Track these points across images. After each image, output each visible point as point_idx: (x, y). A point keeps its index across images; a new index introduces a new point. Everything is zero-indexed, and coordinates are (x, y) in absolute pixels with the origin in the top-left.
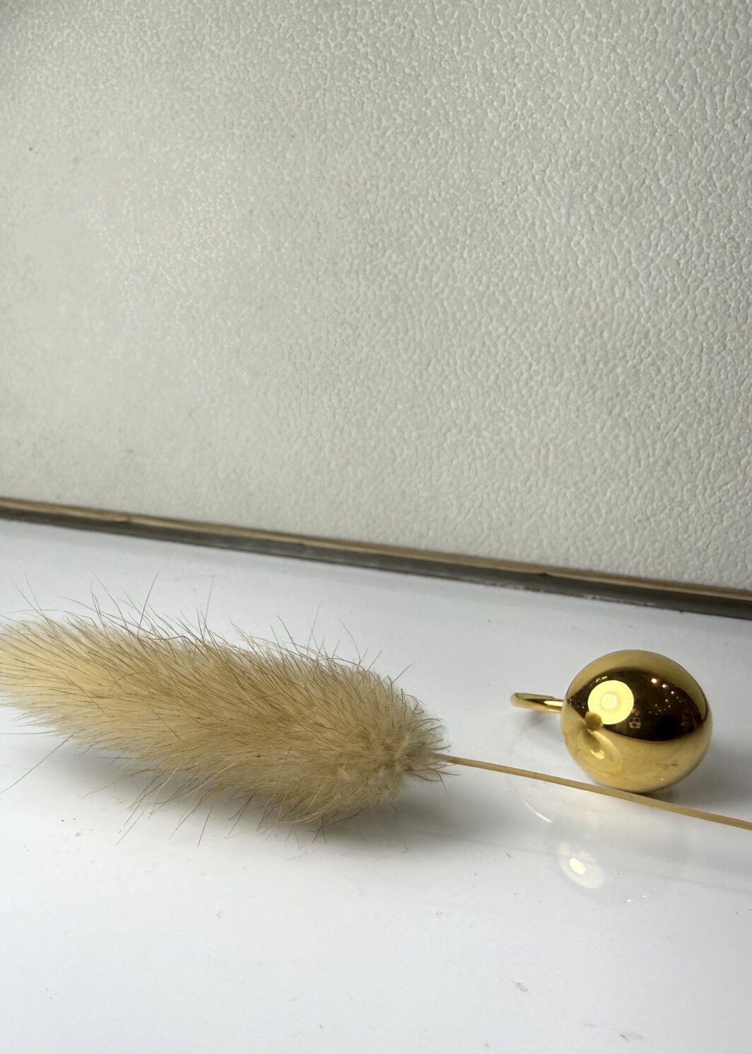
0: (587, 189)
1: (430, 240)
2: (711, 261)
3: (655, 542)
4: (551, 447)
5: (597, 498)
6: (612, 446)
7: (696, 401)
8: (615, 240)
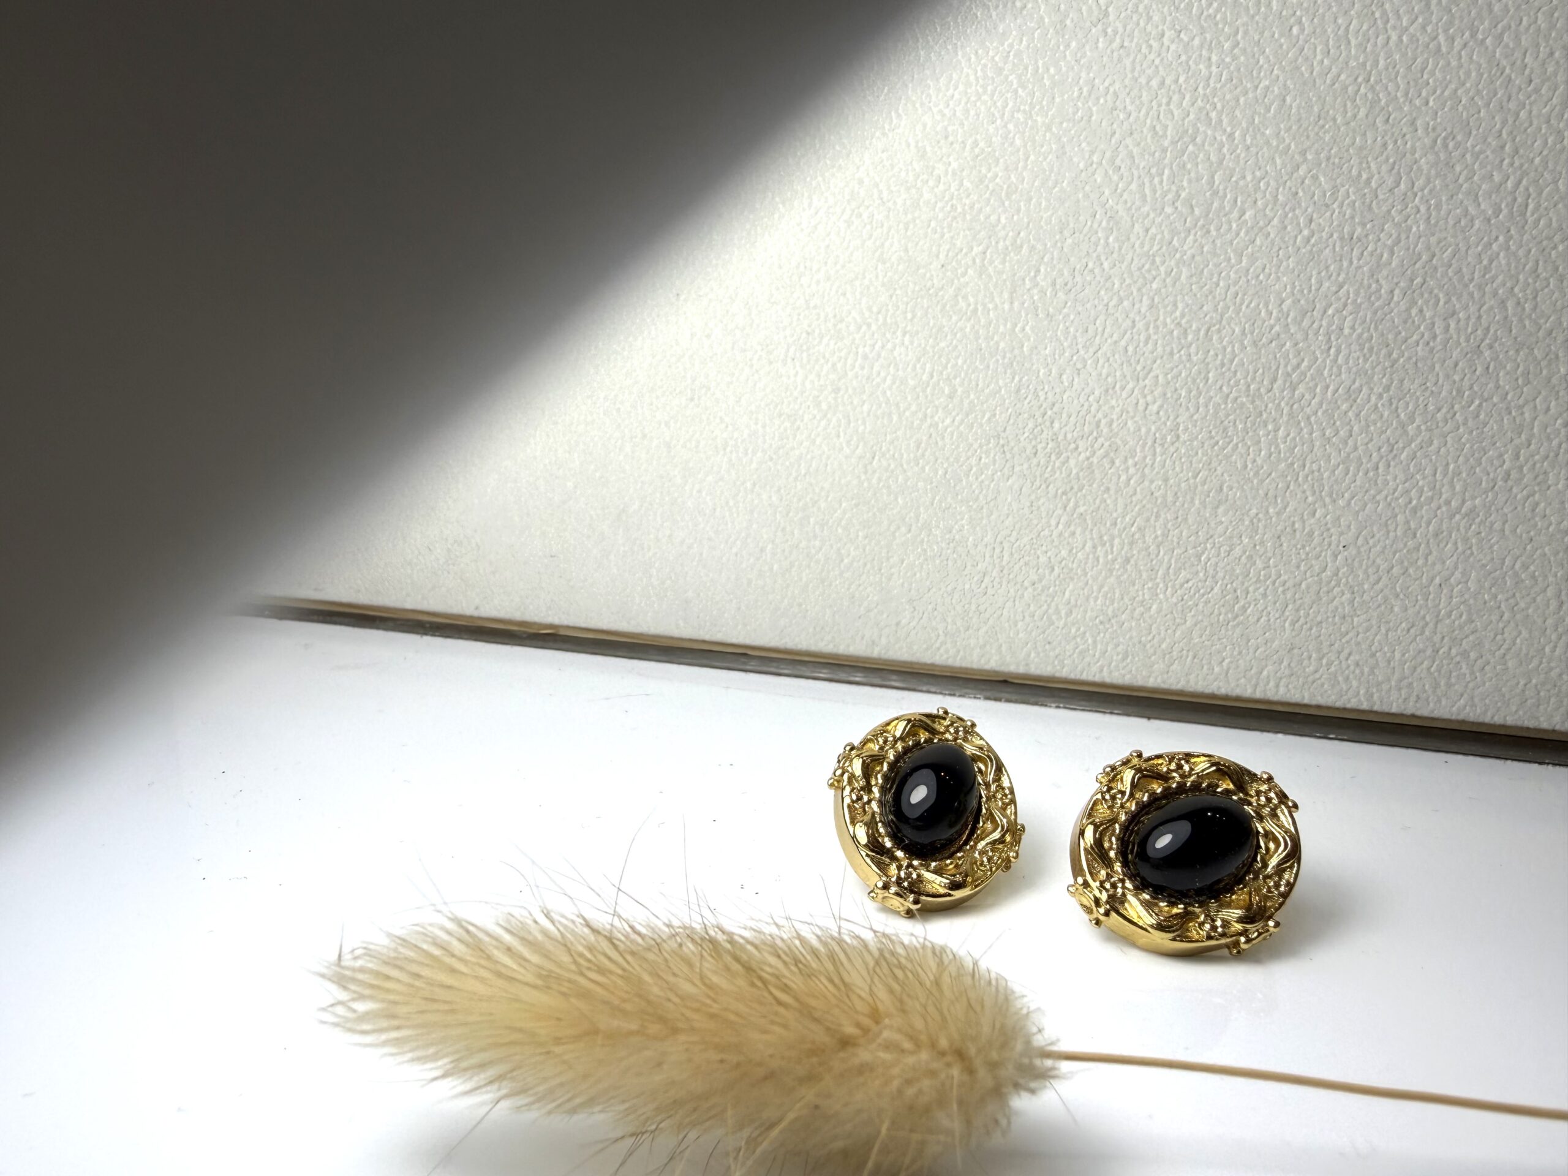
0: (1029, 272)
1: (869, 325)
2: (1160, 349)
3: (1117, 645)
4: (1006, 545)
5: (1056, 599)
6: (1068, 543)
7: (1152, 494)
8: (1061, 326)
